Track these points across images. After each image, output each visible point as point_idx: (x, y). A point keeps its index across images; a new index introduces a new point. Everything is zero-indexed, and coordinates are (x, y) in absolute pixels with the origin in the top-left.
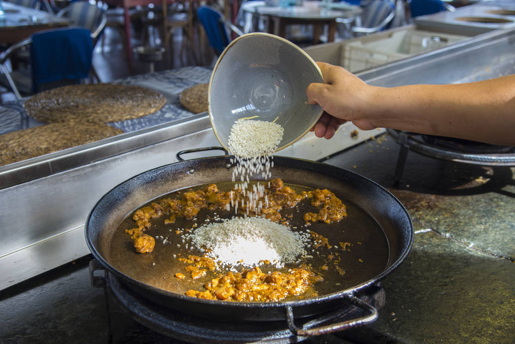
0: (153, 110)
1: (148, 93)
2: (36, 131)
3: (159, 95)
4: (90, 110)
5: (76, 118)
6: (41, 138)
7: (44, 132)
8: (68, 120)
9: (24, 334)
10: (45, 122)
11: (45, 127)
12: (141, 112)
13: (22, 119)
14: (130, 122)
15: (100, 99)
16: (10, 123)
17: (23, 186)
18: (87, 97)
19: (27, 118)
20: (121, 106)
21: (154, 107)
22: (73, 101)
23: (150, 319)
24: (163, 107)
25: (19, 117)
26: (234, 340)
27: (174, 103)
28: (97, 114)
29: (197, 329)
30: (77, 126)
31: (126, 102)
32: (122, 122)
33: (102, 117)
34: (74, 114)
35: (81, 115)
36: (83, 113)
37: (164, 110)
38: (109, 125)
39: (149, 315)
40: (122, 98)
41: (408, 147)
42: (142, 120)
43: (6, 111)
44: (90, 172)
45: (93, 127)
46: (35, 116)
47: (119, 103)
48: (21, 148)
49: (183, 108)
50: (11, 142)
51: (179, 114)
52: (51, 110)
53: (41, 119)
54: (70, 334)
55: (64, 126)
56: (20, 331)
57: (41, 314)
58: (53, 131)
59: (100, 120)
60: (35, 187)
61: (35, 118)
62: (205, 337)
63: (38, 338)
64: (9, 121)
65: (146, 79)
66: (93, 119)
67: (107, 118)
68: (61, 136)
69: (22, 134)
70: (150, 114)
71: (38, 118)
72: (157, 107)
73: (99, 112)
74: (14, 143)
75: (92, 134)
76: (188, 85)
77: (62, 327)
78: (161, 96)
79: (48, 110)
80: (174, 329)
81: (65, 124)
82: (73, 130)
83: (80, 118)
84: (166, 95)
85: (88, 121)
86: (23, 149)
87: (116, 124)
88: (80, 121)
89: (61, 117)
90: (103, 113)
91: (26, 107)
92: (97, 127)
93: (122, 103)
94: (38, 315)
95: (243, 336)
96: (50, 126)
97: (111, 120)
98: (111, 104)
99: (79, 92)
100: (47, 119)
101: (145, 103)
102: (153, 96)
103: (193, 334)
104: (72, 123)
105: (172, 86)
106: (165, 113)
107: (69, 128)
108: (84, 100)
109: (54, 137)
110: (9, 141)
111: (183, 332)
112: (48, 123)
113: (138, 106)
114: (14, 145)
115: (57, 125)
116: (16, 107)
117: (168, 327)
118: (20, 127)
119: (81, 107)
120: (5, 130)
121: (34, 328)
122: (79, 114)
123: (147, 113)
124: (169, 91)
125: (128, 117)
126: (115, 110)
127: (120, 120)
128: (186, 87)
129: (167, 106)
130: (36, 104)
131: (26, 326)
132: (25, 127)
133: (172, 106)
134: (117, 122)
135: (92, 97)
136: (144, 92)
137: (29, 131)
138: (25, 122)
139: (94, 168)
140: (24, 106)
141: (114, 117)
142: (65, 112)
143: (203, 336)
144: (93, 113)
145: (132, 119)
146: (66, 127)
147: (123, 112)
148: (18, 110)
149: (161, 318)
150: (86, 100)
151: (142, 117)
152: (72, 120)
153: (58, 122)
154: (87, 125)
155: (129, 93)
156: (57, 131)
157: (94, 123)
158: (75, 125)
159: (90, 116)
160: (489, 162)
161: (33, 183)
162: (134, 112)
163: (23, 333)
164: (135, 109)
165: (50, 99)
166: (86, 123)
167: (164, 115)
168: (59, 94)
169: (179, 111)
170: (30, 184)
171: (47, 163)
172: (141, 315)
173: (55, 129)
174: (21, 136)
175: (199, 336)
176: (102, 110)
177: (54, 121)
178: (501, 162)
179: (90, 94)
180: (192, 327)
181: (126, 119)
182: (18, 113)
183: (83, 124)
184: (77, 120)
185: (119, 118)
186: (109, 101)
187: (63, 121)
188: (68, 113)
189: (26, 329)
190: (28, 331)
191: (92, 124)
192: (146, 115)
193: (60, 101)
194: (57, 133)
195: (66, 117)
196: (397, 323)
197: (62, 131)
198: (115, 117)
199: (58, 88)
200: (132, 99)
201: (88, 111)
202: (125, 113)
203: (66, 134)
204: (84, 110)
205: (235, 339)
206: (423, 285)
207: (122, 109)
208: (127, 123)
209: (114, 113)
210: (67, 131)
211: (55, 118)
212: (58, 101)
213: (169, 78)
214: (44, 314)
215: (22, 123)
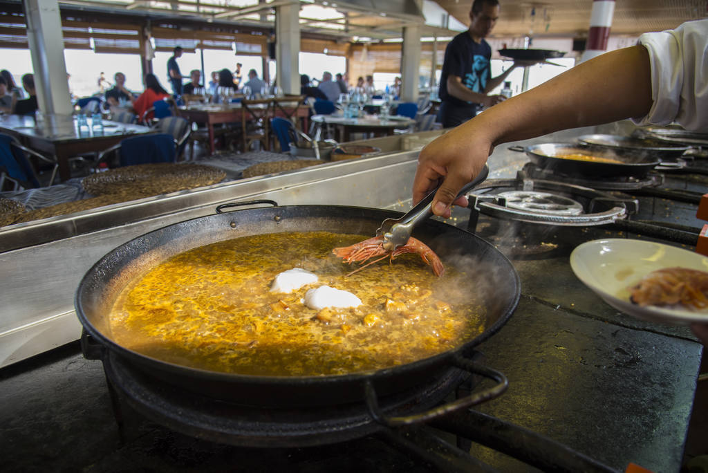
0: (210, 182)
1: (209, 169)
2: (87, 202)
3: (219, 171)
4: (146, 183)
5: (129, 190)
7: (93, 202)
9: (6, 427)
10: (98, 194)
11: (96, 199)
12: (198, 183)
13: (78, 194)
15: (160, 175)
17: (41, 247)
18: (147, 174)
20: (179, 180)
21: (213, 179)
22: (131, 177)
23: (148, 404)
24: (222, 180)
25: (76, 192)
26: (268, 436)
29: (211, 418)
31: (185, 176)
34: (129, 187)
39: (145, 398)
40: (181, 174)
41: (479, 209)
43: (65, 188)
46: (89, 189)
47: (177, 177)
52: (107, 184)
53: (94, 191)
54: (64, 428)
55: (115, 196)
57: (36, 400)
60: (56, 249)
61: (89, 191)
62: (225, 431)
63: (23, 433)
64: (64, 196)
65: (210, 160)
67: (161, 189)
71: (92, 192)
72: (215, 180)
73: (154, 184)
76: (251, 164)
77: (58, 417)
78: (222, 172)
79: (104, 184)
80: (179, 418)
81: (117, 195)
83: (133, 190)
84: (227, 171)
89: (114, 190)
90: (158, 185)
91: (84, 182)
93: (180, 178)
94: (32, 401)
95: (281, 429)
96: (101, 197)
98: (169, 178)
99: (141, 170)
100: (101, 192)
101: (204, 177)
102: (214, 171)
103: (205, 426)
105: (236, 165)
107: (120, 199)
108: (143, 176)
110: (55, 211)
111: (193, 424)
112: (100, 195)
113: (196, 179)
115: (108, 196)
116: (77, 184)
117: (172, 415)
118: (74, 200)
119: (138, 181)
120: (58, 203)
121: (22, 418)
122: (134, 186)
124: (231, 169)
126: (171, 183)
128: (249, 165)
130: (94, 180)
132: (78, 199)
135: (152, 173)
136: (205, 169)
137: (80, 202)
138: (80, 196)
139: (130, 230)
140: (82, 181)
142: (120, 185)
143: (221, 430)
144: (147, 185)
146: (117, 198)
147: (179, 184)
148: (77, 186)
149: (163, 402)
150: (145, 176)
153: (110, 194)
155: (190, 170)
158: (126, 195)
160: (562, 222)
161: (53, 245)
163: (6, 424)
164: (193, 182)
165: (109, 176)
168: (120, 172)
170: (49, 246)
171: (71, 222)
172: (137, 397)
173: (105, 200)
175: (215, 429)
176: (158, 183)
177: (106, 193)
178: (574, 222)
179: (151, 171)
180: (205, 416)
182: (77, 189)
184: (129, 192)
187: (115, 193)
188: (123, 186)
189: (12, 420)
190: (12, 423)
193: (119, 177)
195: (119, 189)
200: (192, 174)
201: (143, 184)
202: (181, 184)
204: (140, 183)
205: (270, 434)
209: (170, 185)
211: (108, 190)
212: (116, 176)
213: (233, 159)
214: (40, 399)
215: (77, 197)
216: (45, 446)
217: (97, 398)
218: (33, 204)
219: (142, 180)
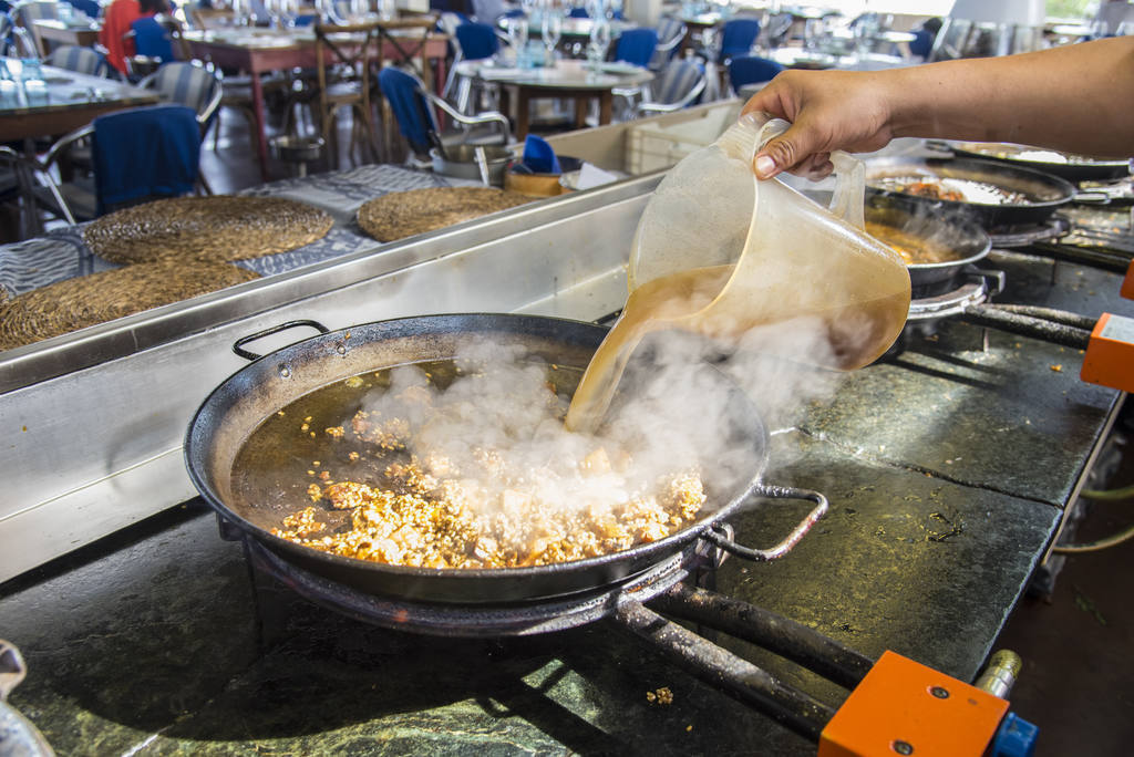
0: (310, 239)
1: (301, 209)
2: (107, 278)
3: (320, 213)
4: (201, 240)
5: (176, 255)
6: (115, 290)
7: (119, 279)
8: (162, 259)
9: (104, 632)
10: (121, 262)
11: (122, 271)
12: (291, 242)
13: (82, 259)
14: (271, 260)
15: (218, 221)
16: (61, 266)
17: (87, 373)
18: (195, 219)
19: (91, 257)
20: (255, 233)
21: (313, 232)
22: (169, 226)
24: (328, 233)
25: (76, 256)
26: (478, 624)
27: (347, 227)
28: (214, 246)
30: (177, 269)
31: (264, 225)
32: (259, 260)
33: (223, 251)
34: (173, 247)
35: (184, 249)
36: (187, 246)
37: (330, 237)
38: (235, 265)
40: (255, 219)
42: (292, 255)
43: (52, 246)
44: (205, 346)
45: (207, 269)
46: (104, 252)
47: (251, 228)
48: (81, 308)
49: (364, 234)
50: (64, 298)
51: (357, 244)
52: (131, 242)
53: (114, 257)
54: (185, 630)
55: (156, 268)
56: (97, 627)
57: (132, 597)
58: (136, 278)
59: (219, 257)
60: (107, 374)
61: (104, 256)
63: (130, 639)
64: (58, 263)
65: (295, 186)
66: (206, 256)
67: (230, 253)
68: (150, 286)
69: (83, 283)
70: (307, 244)
71: (109, 257)
72: (318, 233)
73: (216, 243)
74: (69, 300)
75: (205, 281)
76: (370, 195)
77: (171, 617)
78: (324, 214)
79: (127, 242)
81: (157, 265)
82: (172, 276)
83: (183, 253)
84: (333, 213)
85: (197, 259)
86: (86, 310)
87: (246, 262)
88: (184, 259)
89: (149, 254)
90: (223, 245)
91: (87, 237)
92: (213, 269)
93: (256, 228)
94: (125, 599)
96: (131, 269)
97: (237, 256)
98: (237, 230)
99: (180, 210)
100: (126, 257)
101: (297, 227)
102: (311, 215)
104: (169, 264)
105: (343, 197)
106: (332, 242)
107: (163, 272)
108: (188, 223)
109: (138, 288)
110: (59, 296)
112: (128, 265)
113: (285, 231)
114: (69, 303)
115: (143, 267)
116: (72, 238)
117: (361, 605)
118: (78, 273)
119: (183, 235)
120: (52, 278)
121: (121, 620)
122: (181, 247)
123: (301, 244)
124: (337, 205)
125: (268, 250)
126: (244, 239)
127: (254, 256)
128: (367, 199)
129: (335, 232)
130: (104, 232)
131: (107, 618)
132: (86, 272)
133: (344, 232)
134: (248, 259)
135: (203, 217)
136: (294, 209)
137: (94, 278)
138: (86, 263)
139: (212, 339)
140: (83, 235)
141: (243, 252)
142: (157, 244)
144: (205, 245)
145: (275, 255)
146: (158, 271)
147: (259, 242)
148: (73, 242)
149: (348, 590)
150: (193, 223)
151: (291, 250)
152: (168, 258)
153: (145, 262)
154: (196, 267)
155: (268, 210)
156: (143, 277)
157: (209, 262)
158: (175, 266)
159: (201, 250)
161: (105, 368)
162: (279, 242)
163: (102, 629)
164: (281, 238)
165: (129, 223)
166: (194, 263)
167: (331, 246)
168: (144, 216)
169: (358, 239)
170: (100, 370)
171: (130, 332)
172: (311, 585)
173: (140, 274)
174: (81, 288)
176: (221, 240)
177: (138, 261)
179: (199, 214)
181: (265, 255)
182: (74, 248)
183: (188, 265)
184: (177, 258)
185: (253, 252)
186: (233, 225)
187: (154, 261)
188: (162, 246)
189: (108, 623)
190: (111, 627)
191: (205, 265)
192: (301, 247)
193: (147, 226)
194: (144, 281)
195: (158, 253)
196: (752, 586)
197: (152, 277)
198: (246, 251)
199: (143, 205)
200: (274, 219)
201: (196, 241)
202: (262, 243)
203: (159, 283)
204: (190, 239)
206: (788, 520)
207: (257, 236)
208: (267, 260)
209: (243, 244)
210: (160, 278)
211: (139, 255)
212: (143, 225)
213: (336, 185)
214: (136, 596)
215: (81, 266)
216: (168, 654)
217: (215, 592)
218: (12, 282)
219: (192, 235)
